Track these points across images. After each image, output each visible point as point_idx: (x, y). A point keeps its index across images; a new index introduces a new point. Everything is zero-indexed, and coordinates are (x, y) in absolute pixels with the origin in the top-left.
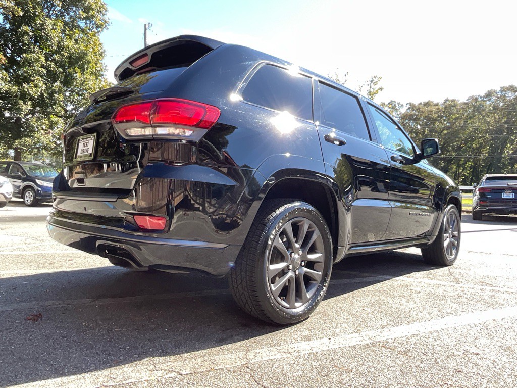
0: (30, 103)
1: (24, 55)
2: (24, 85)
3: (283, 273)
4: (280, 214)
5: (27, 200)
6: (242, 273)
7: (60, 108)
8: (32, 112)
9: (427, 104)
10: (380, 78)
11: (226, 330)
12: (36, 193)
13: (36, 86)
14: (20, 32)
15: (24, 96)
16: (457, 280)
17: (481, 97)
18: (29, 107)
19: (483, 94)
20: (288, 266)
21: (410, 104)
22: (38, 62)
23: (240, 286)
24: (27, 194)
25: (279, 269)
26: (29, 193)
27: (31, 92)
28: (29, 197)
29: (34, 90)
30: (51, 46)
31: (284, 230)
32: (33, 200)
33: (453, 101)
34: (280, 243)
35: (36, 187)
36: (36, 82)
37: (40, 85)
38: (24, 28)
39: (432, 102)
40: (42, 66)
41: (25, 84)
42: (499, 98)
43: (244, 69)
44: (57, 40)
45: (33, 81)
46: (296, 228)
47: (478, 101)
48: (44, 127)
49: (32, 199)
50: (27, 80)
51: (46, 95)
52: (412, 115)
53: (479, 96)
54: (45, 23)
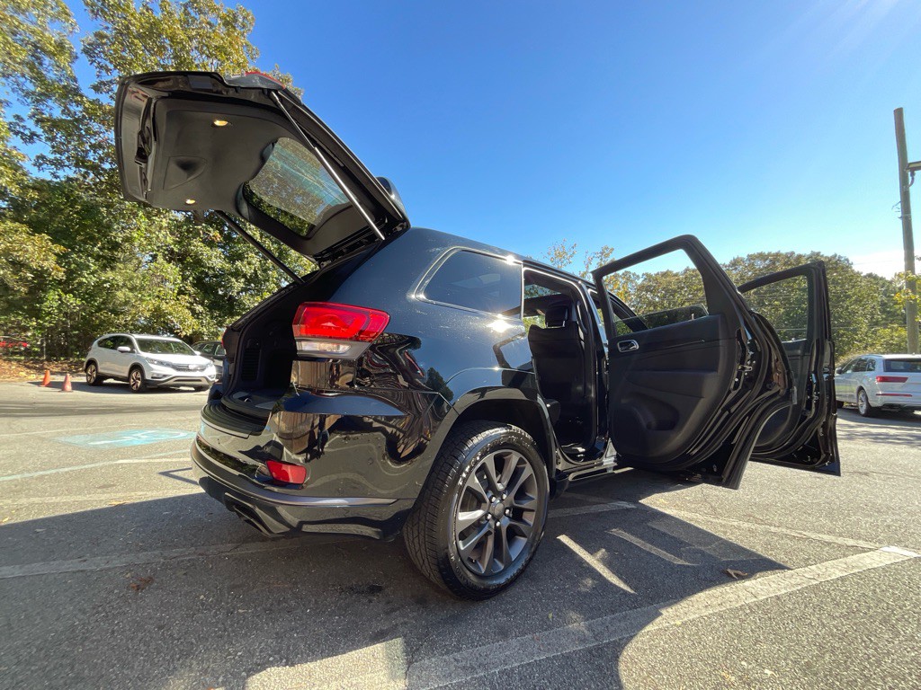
0: (243, 280)
2: (238, 263)
3: (477, 525)
4: (478, 444)
6: (421, 523)
7: (273, 285)
8: (244, 290)
9: (665, 274)
10: (613, 249)
11: (393, 610)
13: (249, 263)
15: (237, 274)
16: (715, 509)
18: (242, 285)
20: (486, 515)
21: (647, 274)
23: (416, 540)
25: (471, 520)
27: (244, 270)
29: (247, 267)
31: (484, 465)
34: (475, 483)
36: (249, 259)
37: (254, 262)
39: (671, 272)
41: (238, 261)
42: (746, 267)
43: (428, 259)
45: (247, 258)
46: (500, 463)
50: (240, 257)
51: (260, 272)
52: (650, 286)
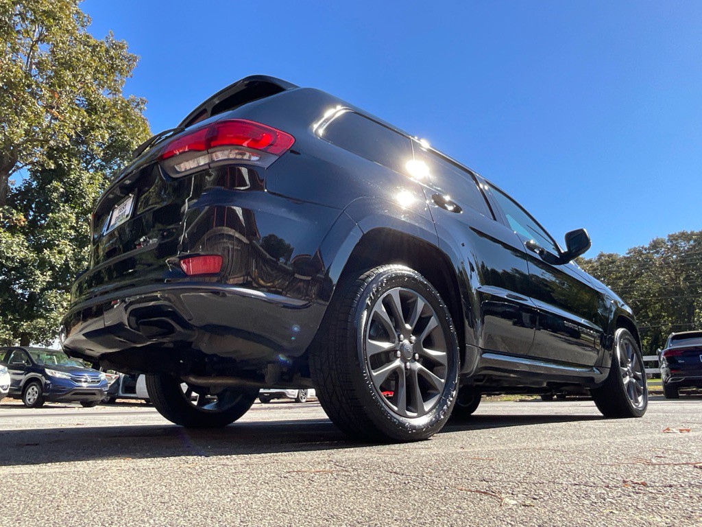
0: (49, 273)
1: (50, 215)
2: (45, 251)
5: (29, 400)
8: (50, 286)
12: (43, 388)
13: (60, 252)
14: (49, 188)
15: (43, 265)
17: (646, 250)
18: (48, 279)
19: (647, 246)
20: (395, 351)
22: (67, 222)
24: (30, 390)
26: (33, 389)
27: (53, 260)
28: (32, 394)
29: (57, 257)
30: (85, 203)
31: (390, 297)
32: (38, 398)
33: (610, 256)
35: (43, 380)
36: (61, 247)
37: (66, 250)
38: (55, 183)
40: (72, 227)
41: (46, 249)
42: (669, 249)
44: (93, 196)
45: (58, 246)
47: (644, 254)
48: (65, 304)
49: (36, 397)
50: (50, 245)
51: (71, 263)
53: (642, 248)
54: (81, 177)
